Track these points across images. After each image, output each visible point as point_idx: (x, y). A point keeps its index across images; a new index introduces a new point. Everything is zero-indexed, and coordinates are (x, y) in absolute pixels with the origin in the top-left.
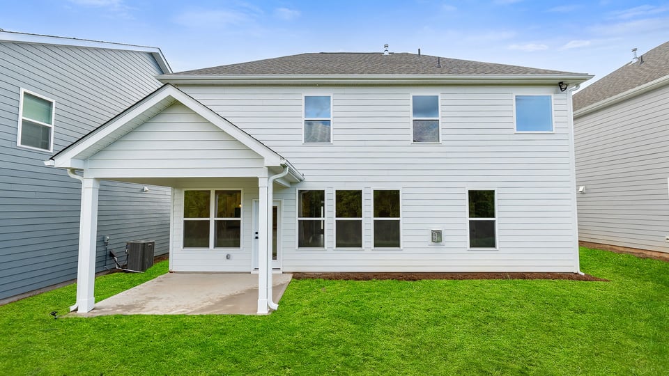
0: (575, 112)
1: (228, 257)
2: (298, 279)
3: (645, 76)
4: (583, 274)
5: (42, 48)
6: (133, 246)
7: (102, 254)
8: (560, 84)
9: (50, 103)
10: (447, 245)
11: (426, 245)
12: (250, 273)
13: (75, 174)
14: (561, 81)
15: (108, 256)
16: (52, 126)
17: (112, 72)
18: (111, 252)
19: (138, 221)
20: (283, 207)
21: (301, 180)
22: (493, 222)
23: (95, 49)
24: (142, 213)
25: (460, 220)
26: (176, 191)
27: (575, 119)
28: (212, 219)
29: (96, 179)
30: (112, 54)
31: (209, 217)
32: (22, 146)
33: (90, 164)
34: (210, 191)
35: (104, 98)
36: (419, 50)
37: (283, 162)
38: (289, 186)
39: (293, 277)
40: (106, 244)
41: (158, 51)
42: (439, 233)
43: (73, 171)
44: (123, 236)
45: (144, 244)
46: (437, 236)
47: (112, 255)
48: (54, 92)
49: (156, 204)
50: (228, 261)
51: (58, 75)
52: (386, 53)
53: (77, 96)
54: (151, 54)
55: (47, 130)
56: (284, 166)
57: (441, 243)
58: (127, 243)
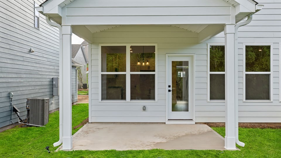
1: (144, 109)
7: (9, 109)
12: (165, 123)
15: (12, 111)
18: (14, 108)
26: (93, 46)
28: (128, 73)
31: (125, 71)
34: (125, 47)
39: (210, 126)
40: (11, 100)
47: (15, 110)
50: (144, 112)
58: (28, 100)
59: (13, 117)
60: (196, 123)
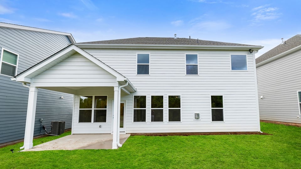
0: (257, 64)
2: (133, 136)
3: (286, 49)
4: (262, 132)
5: (14, 30)
6: (54, 124)
7: (39, 127)
8: (250, 50)
9: (16, 56)
10: (202, 120)
11: (192, 120)
12: (110, 134)
13: (26, 85)
14: (250, 49)
15: (42, 128)
16: (17, 66)
17: (47, 43)
18: (43, 126)
19: (57, 112)
20: (127, 104)
21: (135, 91)
22: (222, 109)
23: (40, 32)
24: (60, 108)
25: (207, 109)
26: (76, 96)
27: (257, 67)
29: (36, 87)
30: (48, 35)
31: (92, 108)
32: (1, 74)
33: (33, 80)
34: (92, 96)
35: (43, 55)
36: (190, 36)
37: (125, 79)
38: (130, 94)
39: (131, 135)
40: (41, 122)
41: (70, 35)
42: (198, 115)
43: (25, 83)
44: (49, 119)
45: (60, 122)
46: (197, 116)
47: (44, 128)
48: (19, 50)
49: (67, 105)
50: (100, 128)
51: (21, 43)
52: (175, 38)
53: (30, 53)
54: (67, 36)
55: (14, 68)
56: (126, 82)
57: (199, 119)
58: (52, 122)
59: (42, 131)
60: (126, 134)
